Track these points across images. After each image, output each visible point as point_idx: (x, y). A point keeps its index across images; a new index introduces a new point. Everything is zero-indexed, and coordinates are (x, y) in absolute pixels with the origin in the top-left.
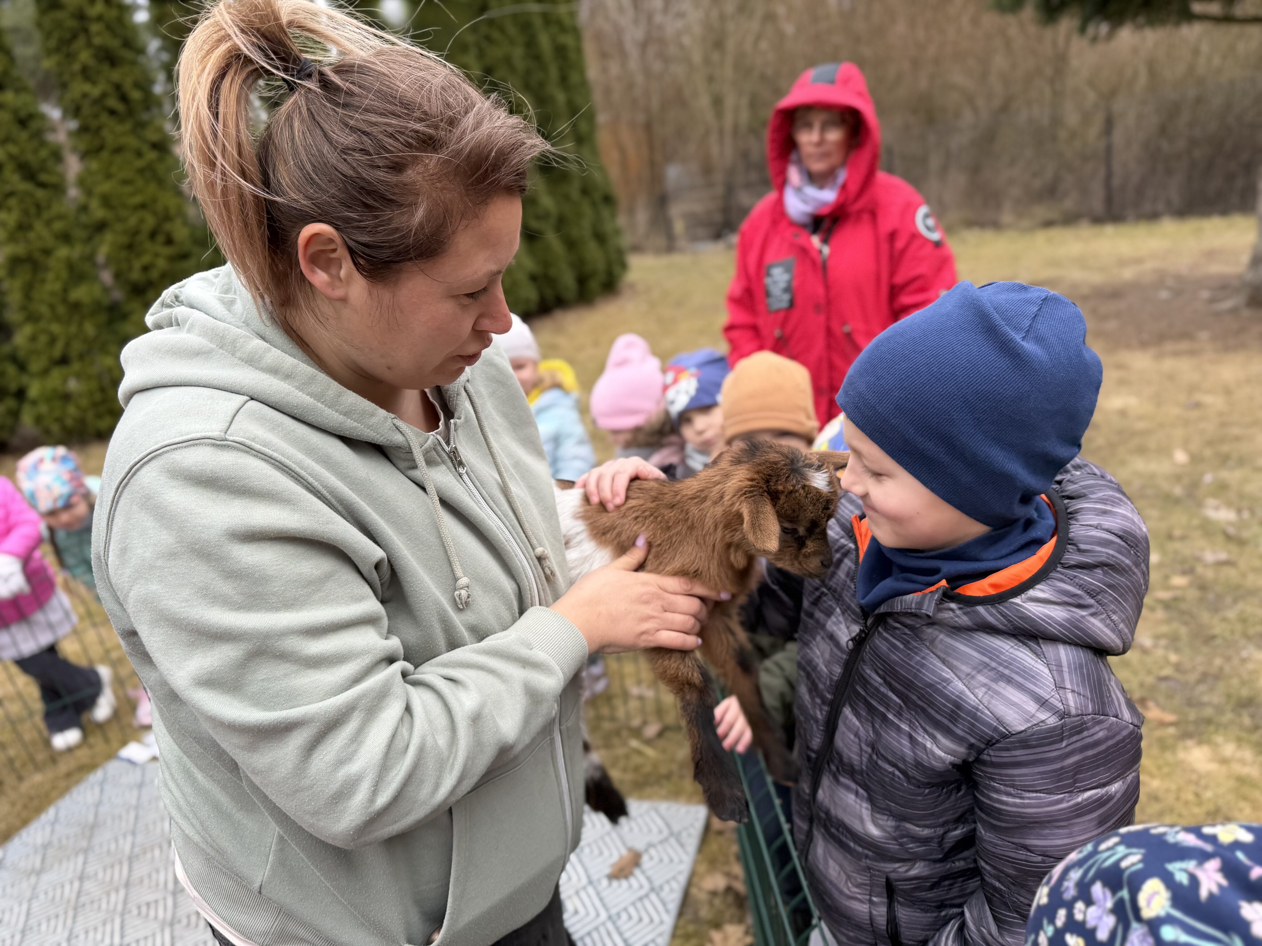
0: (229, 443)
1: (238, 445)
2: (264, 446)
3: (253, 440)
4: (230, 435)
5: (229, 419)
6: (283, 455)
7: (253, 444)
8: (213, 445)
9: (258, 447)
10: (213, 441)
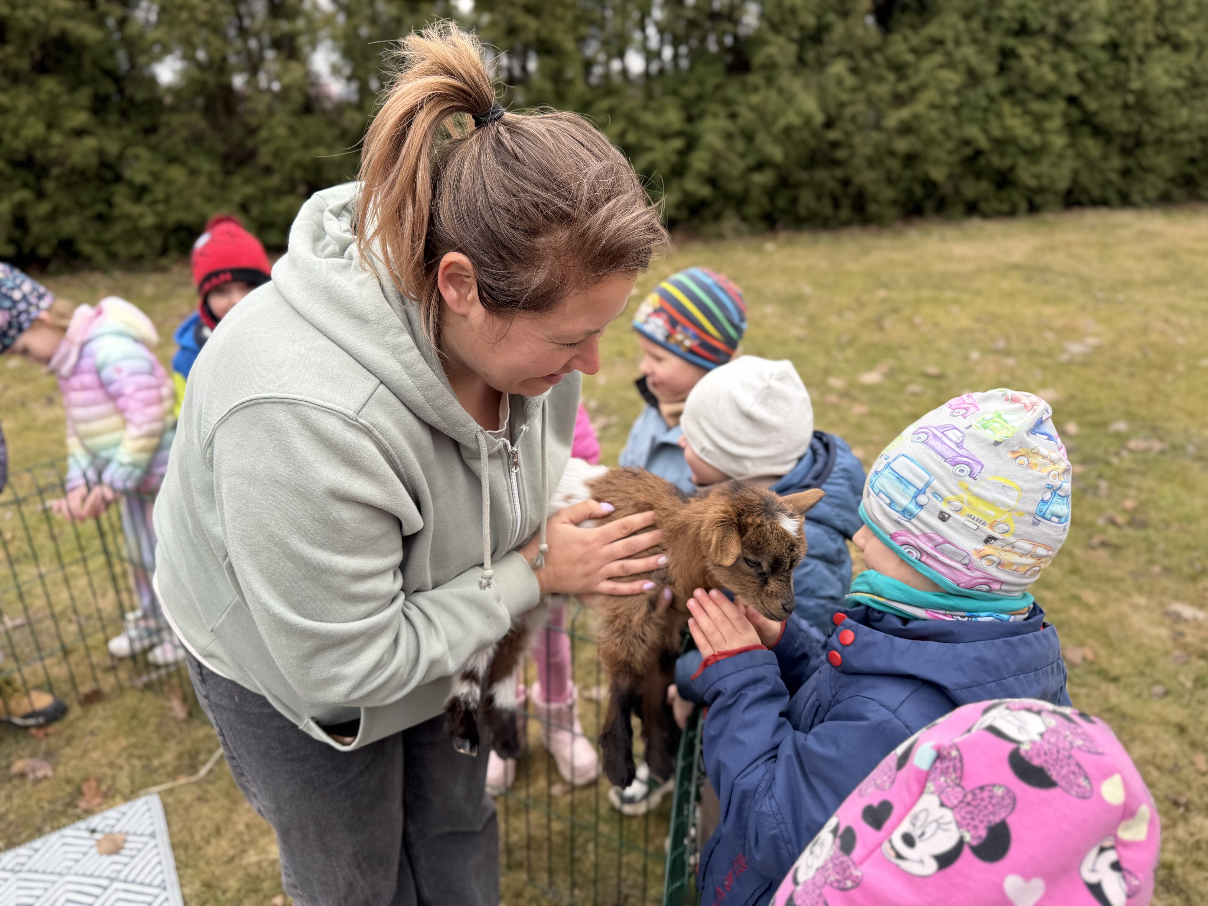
0: (357, 423)
1: (362, 427)
2: (381, 433)
3: (375, 426)
4: (360, 417)
5: (363, 401)
6: (391, 445)
7: (374, 429)
8: (344, 420)
9: (376, 433)
10: (346, 418)
